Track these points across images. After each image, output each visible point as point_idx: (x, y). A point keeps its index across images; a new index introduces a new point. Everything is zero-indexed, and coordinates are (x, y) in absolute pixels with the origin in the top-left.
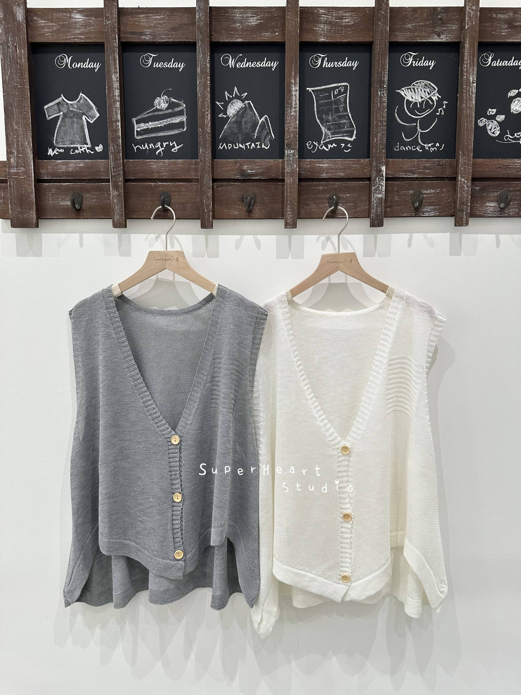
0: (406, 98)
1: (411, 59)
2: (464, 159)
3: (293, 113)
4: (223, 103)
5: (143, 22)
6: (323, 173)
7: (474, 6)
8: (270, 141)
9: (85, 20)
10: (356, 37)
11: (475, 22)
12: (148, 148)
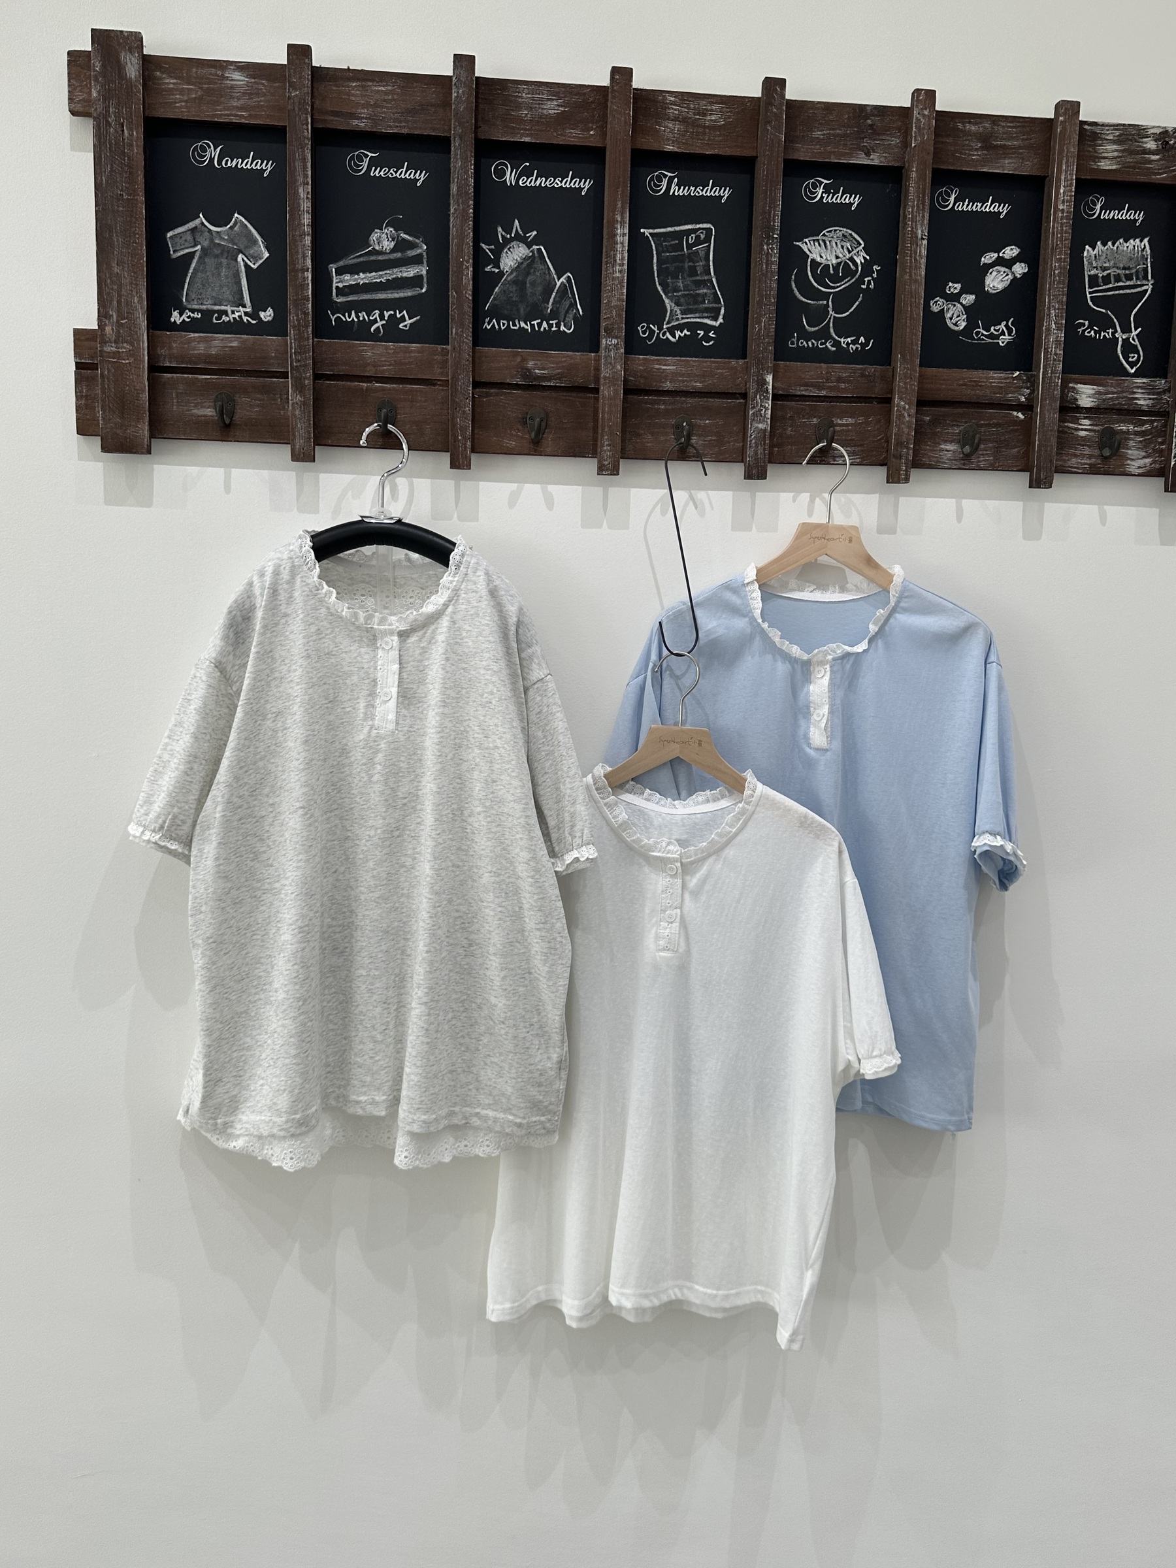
0: (811, 256)
1: (820, 190)
2: (905, 368)
3: (618, 274)
4: (493, 247)
5: (355, 96)
6: (666, 380)
7: (926, 109)
8: (575, 319)
9: (250, 84)
10: (729, 147)
11: (928, 137)
12: (356, 320)
